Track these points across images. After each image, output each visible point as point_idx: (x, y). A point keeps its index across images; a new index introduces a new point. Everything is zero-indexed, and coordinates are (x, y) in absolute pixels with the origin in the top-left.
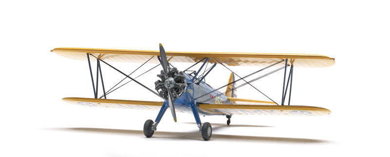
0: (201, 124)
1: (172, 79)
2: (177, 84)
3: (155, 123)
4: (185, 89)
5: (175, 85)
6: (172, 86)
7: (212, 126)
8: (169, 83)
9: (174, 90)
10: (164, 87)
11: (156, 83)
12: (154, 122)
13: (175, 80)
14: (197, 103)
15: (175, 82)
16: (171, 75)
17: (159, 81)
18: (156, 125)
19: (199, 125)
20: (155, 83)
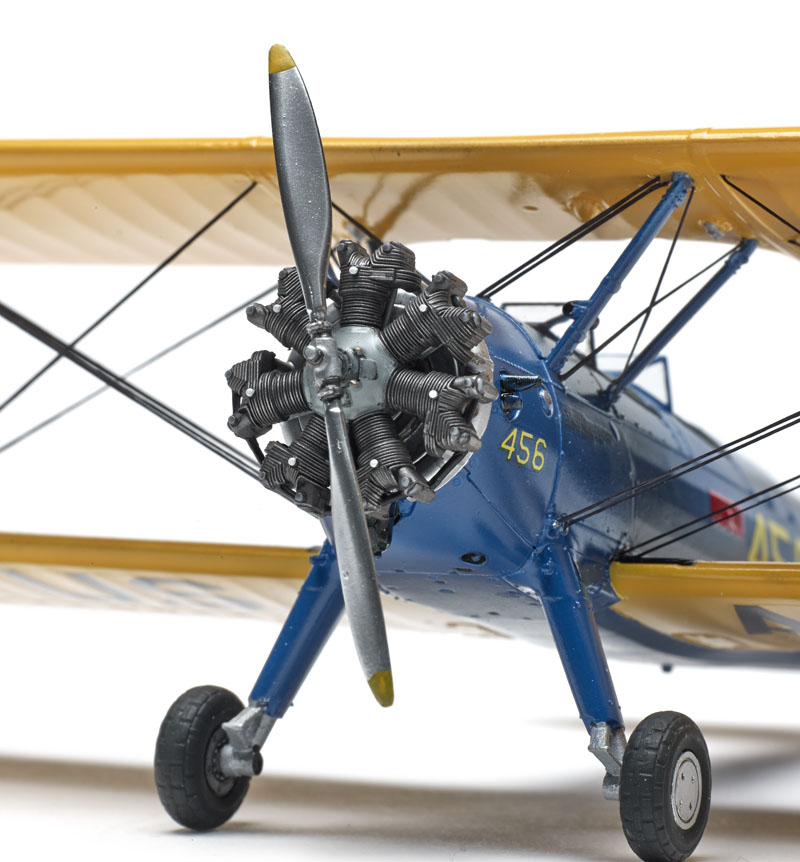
0: (616, 726)
1: (365, 340)
2: (406, 378)
3: (250, 712)
4: (480, 423)
5: (391, 387)
6: (366, 397)
7: (716, 749)
8: (333, 370)
9: (379, 428)
10: (304, 406)
11: (236, 378)
12: (245, 702)
13: (390, 347)
14: (591, 551)
15: (388, 367)
16: (361, 307)
17: (267, 361)
18: (260, 727)
19: (603, 730)
20: (231, 376)
